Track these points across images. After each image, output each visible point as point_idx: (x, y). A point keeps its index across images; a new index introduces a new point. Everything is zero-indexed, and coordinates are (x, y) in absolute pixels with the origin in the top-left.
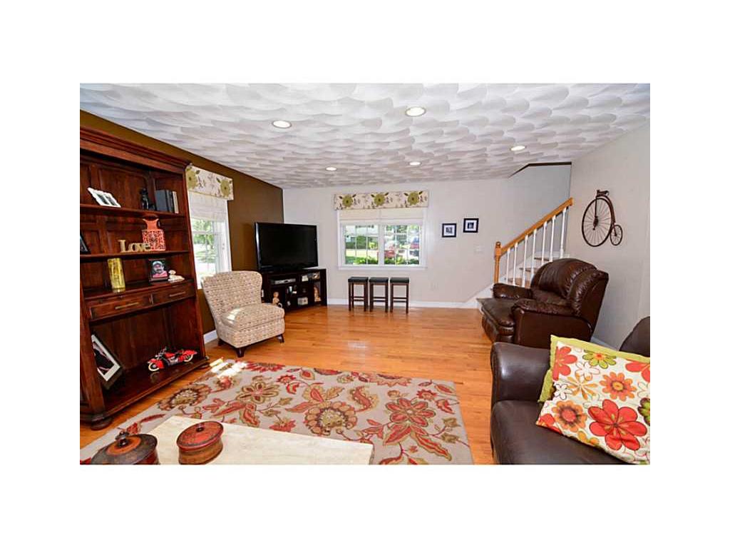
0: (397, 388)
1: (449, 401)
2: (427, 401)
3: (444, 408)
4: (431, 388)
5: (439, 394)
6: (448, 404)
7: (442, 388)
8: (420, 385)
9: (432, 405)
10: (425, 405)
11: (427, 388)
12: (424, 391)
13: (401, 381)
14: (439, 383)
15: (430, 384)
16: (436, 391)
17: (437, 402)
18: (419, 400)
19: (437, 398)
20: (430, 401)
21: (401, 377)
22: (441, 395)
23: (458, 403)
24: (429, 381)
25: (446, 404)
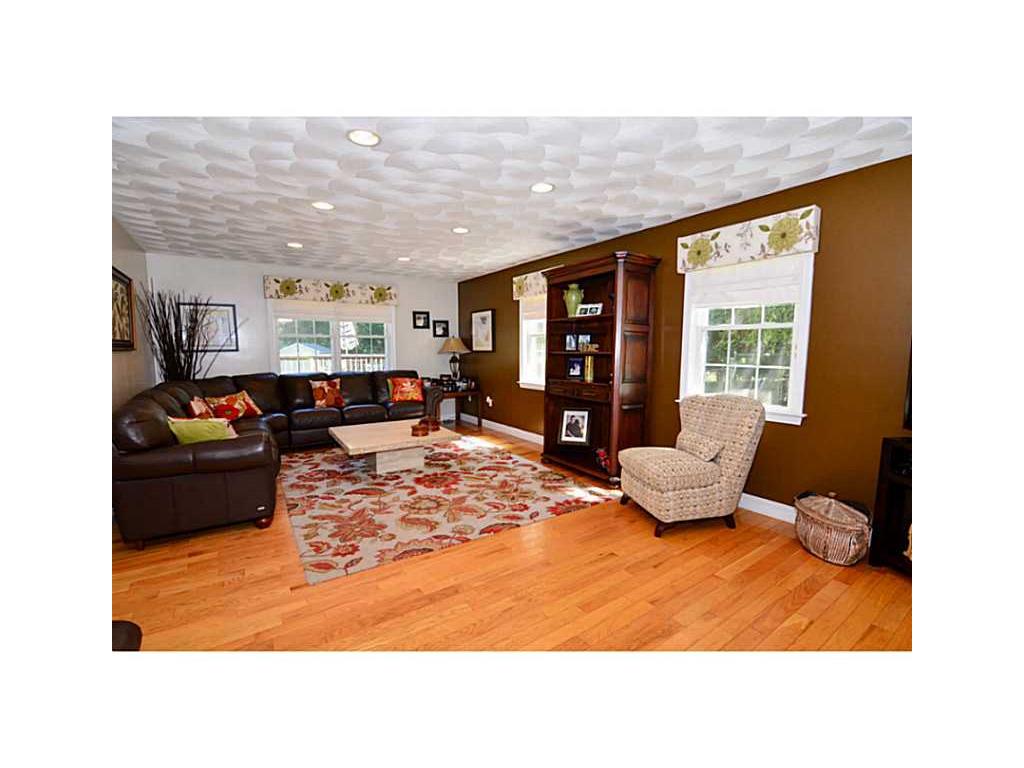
0: (392, 544)
1: (314, 553)
2: (343, 544)
3: (320, 545)
4: (342, 561)
5: (330, 558)
6: (315, 550)
7: (327, 567)
8: (361, 559)
9: (336, 542)
10: (344, 540)
11: (349, 558)
12: (352, 553)
13: (390, 556)
14: (332, 573)
15: (347, 566)
16: (335, 559)
17: (329, 547)
18: (353, 542)
19: (331, 551)
20: (339, 546)
21: (394, 560)
22: (326, 557)
23: (301, 556)
24: (351, 570)
25: (318, 550)
